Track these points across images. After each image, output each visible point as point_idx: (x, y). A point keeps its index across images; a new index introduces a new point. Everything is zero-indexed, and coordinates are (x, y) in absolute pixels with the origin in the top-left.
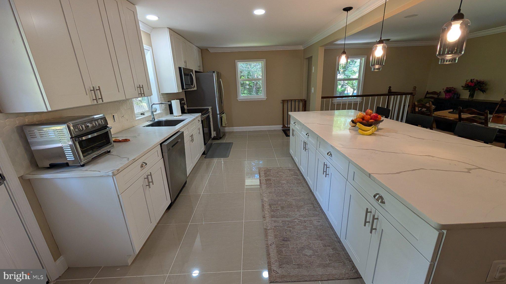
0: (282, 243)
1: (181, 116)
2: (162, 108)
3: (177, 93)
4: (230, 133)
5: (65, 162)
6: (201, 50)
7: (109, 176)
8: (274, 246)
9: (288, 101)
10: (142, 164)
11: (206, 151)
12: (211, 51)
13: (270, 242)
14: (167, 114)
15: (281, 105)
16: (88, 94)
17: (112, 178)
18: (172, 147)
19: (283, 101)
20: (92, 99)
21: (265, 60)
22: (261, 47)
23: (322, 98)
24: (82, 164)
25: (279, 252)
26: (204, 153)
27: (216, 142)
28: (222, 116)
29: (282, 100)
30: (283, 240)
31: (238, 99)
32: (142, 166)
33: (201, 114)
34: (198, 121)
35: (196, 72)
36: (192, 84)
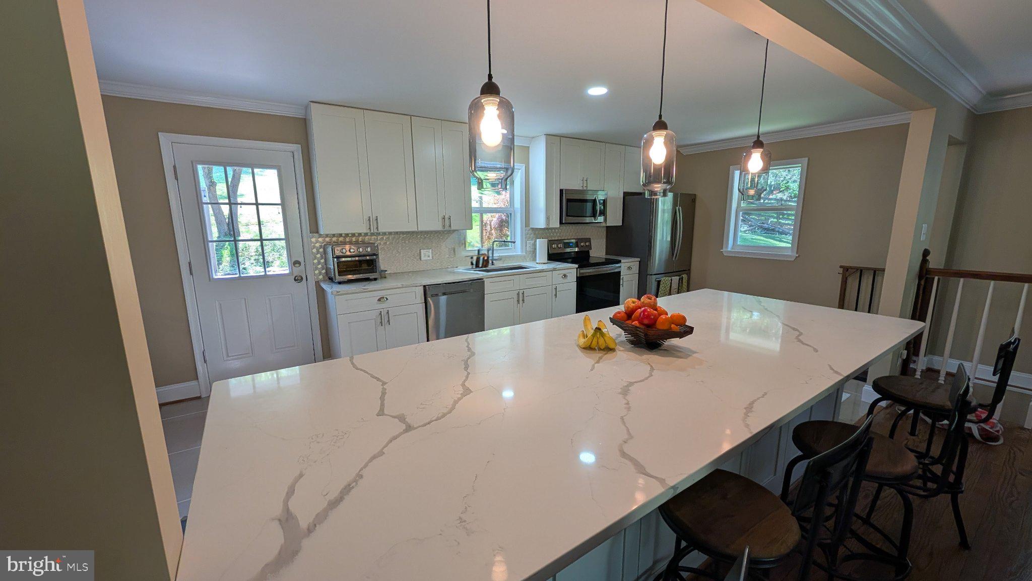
1: (544, 263)
7: (331, 294)
10: (381, 298)
17: (334, 298)
19: (847, 271)
24: (337, 281)
29: (841, 267)
31: (724, 250)
32: (379, 300)
33: (577, 266)
34: (564, 275)
35: (626, 194)
36: (594, 215)
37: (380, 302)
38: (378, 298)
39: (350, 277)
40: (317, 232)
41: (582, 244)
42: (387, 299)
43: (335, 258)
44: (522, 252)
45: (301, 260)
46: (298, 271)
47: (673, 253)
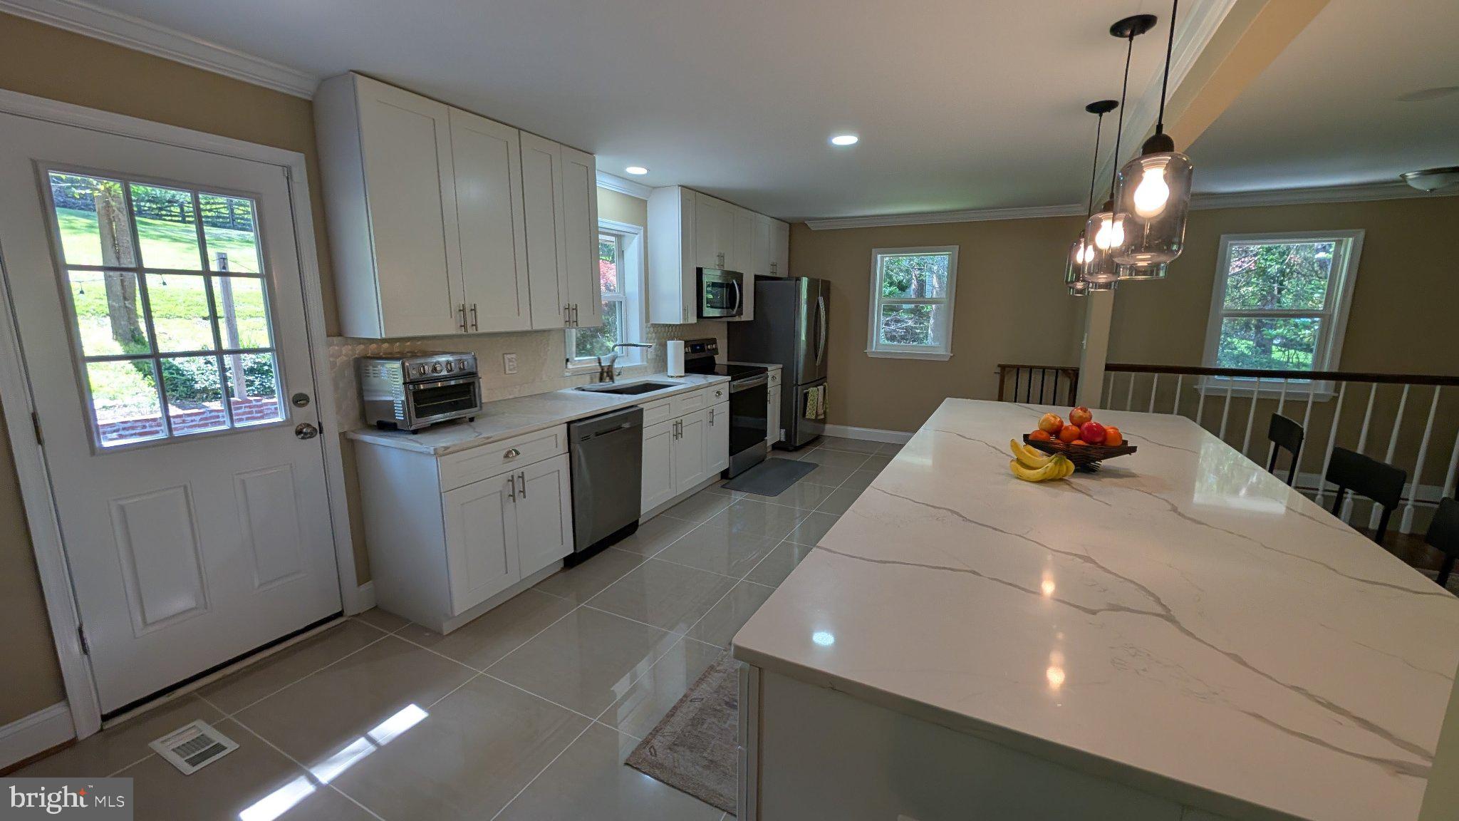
0: (718, 708)
1: (681, 377)
2: (647, 355)
3: (681, 325)
4: (837, 440)
5: (393, 421)
6: (790, 224)
7: (429, 454)
8: (698, 704)
9: (1018, 368)
10: (509, 452)
11: (731, 470)
12: (813, 226)
13: (695, 695)
14: (656, 372)
15: (998, 377)
16: (453, 317)
17: (435, 460)
18: (597, 434)
19: (1003, 368)
20: (459, 325)
21: (958, 246)
22: (957, 211)
23: (1109, 368)
24: (413, 428)
25: (696, 722)
26: (725, 474)
27: (780, 457)
28: (808, 393)
29: (999, 366)
30: (727, 703)
31: (868, 350)
32: (506, 456)
33: (729, 378)
34: (717, 392)
35: (757, 278)
36: (732, 306)
37: (507, 460)
38: (504, 452)
39: (439, 417)
40: (340, 334)
41: (709, 347)
42: (517, 453)
43: (410, 383)
44: (643, 361)
45: (308, 391)
46: (306, 414)
47: (816, 356)
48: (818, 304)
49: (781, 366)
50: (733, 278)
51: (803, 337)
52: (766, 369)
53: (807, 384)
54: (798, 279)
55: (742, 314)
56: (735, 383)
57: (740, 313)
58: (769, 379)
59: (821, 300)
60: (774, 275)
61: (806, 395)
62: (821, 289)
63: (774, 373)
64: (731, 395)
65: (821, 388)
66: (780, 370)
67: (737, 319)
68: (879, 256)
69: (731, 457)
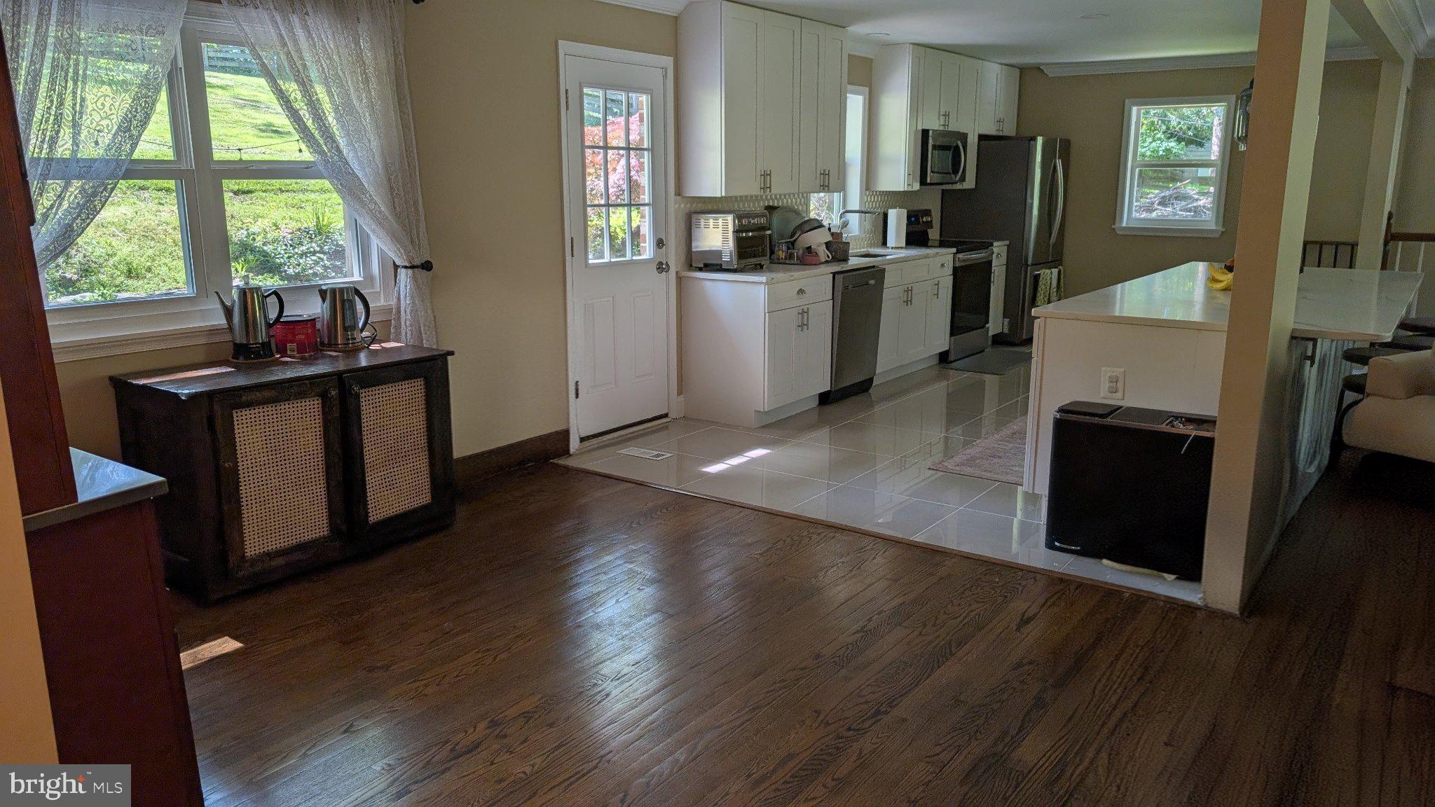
1: (902, 248)
2: (865, 223)
3: (905, 192)
5: (720, 265)
6: (1022, 72)
7: (760, 283)
10: (799, 290)
11: (950, 353)
12: (1052, 71)
16: (757, 181)
20: (760, 187)
21: (1234, 97)
24: (736, 267)
26: (943, 357)
27: (1001, 351)
28: (1039, 275)
31: (1117, 226)
32: (798, 293)
33: (952, 250)
34: (941, 265)
35: (982, 138)
36: (955, 171)
37: (799, 296)
40: (680, 194)
41: (925, 219)
42: (804, 292)
43: (736, 232)
44: (860, 231)
45: (664, 237)
46: (661, 255)
47: (1051, 234)
48: (1055, 167)
49: (1007, 242)
50: (957, 139)
51: (1035, 212)
52: (992, 245)
53: (1038, 264)
54: (1034, 139)
55: (964, 181)
56: (960, 256)
57: (963, 179)
58: (994, 256)
59: (1059, 163)
60: (1001, 134)
61: (1037, 278)
62: (1061, 149)
63: (999, 250)
64: (955, 269)
65: (1055, 271)
66: (1006, 247)
67: (958, 186)
68: (1135, 109)
69: (953, 338)
